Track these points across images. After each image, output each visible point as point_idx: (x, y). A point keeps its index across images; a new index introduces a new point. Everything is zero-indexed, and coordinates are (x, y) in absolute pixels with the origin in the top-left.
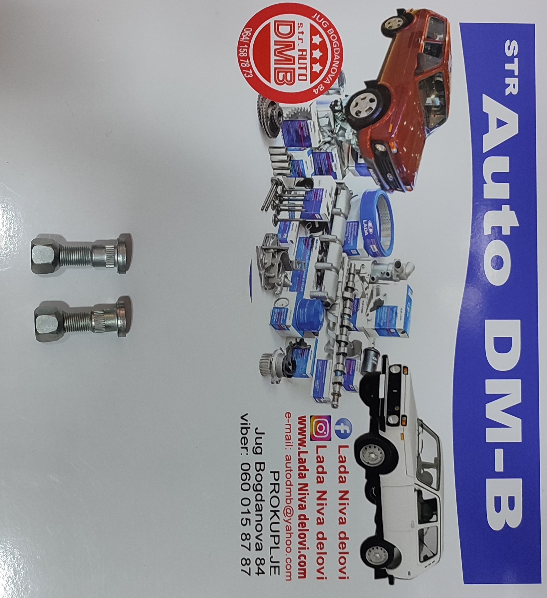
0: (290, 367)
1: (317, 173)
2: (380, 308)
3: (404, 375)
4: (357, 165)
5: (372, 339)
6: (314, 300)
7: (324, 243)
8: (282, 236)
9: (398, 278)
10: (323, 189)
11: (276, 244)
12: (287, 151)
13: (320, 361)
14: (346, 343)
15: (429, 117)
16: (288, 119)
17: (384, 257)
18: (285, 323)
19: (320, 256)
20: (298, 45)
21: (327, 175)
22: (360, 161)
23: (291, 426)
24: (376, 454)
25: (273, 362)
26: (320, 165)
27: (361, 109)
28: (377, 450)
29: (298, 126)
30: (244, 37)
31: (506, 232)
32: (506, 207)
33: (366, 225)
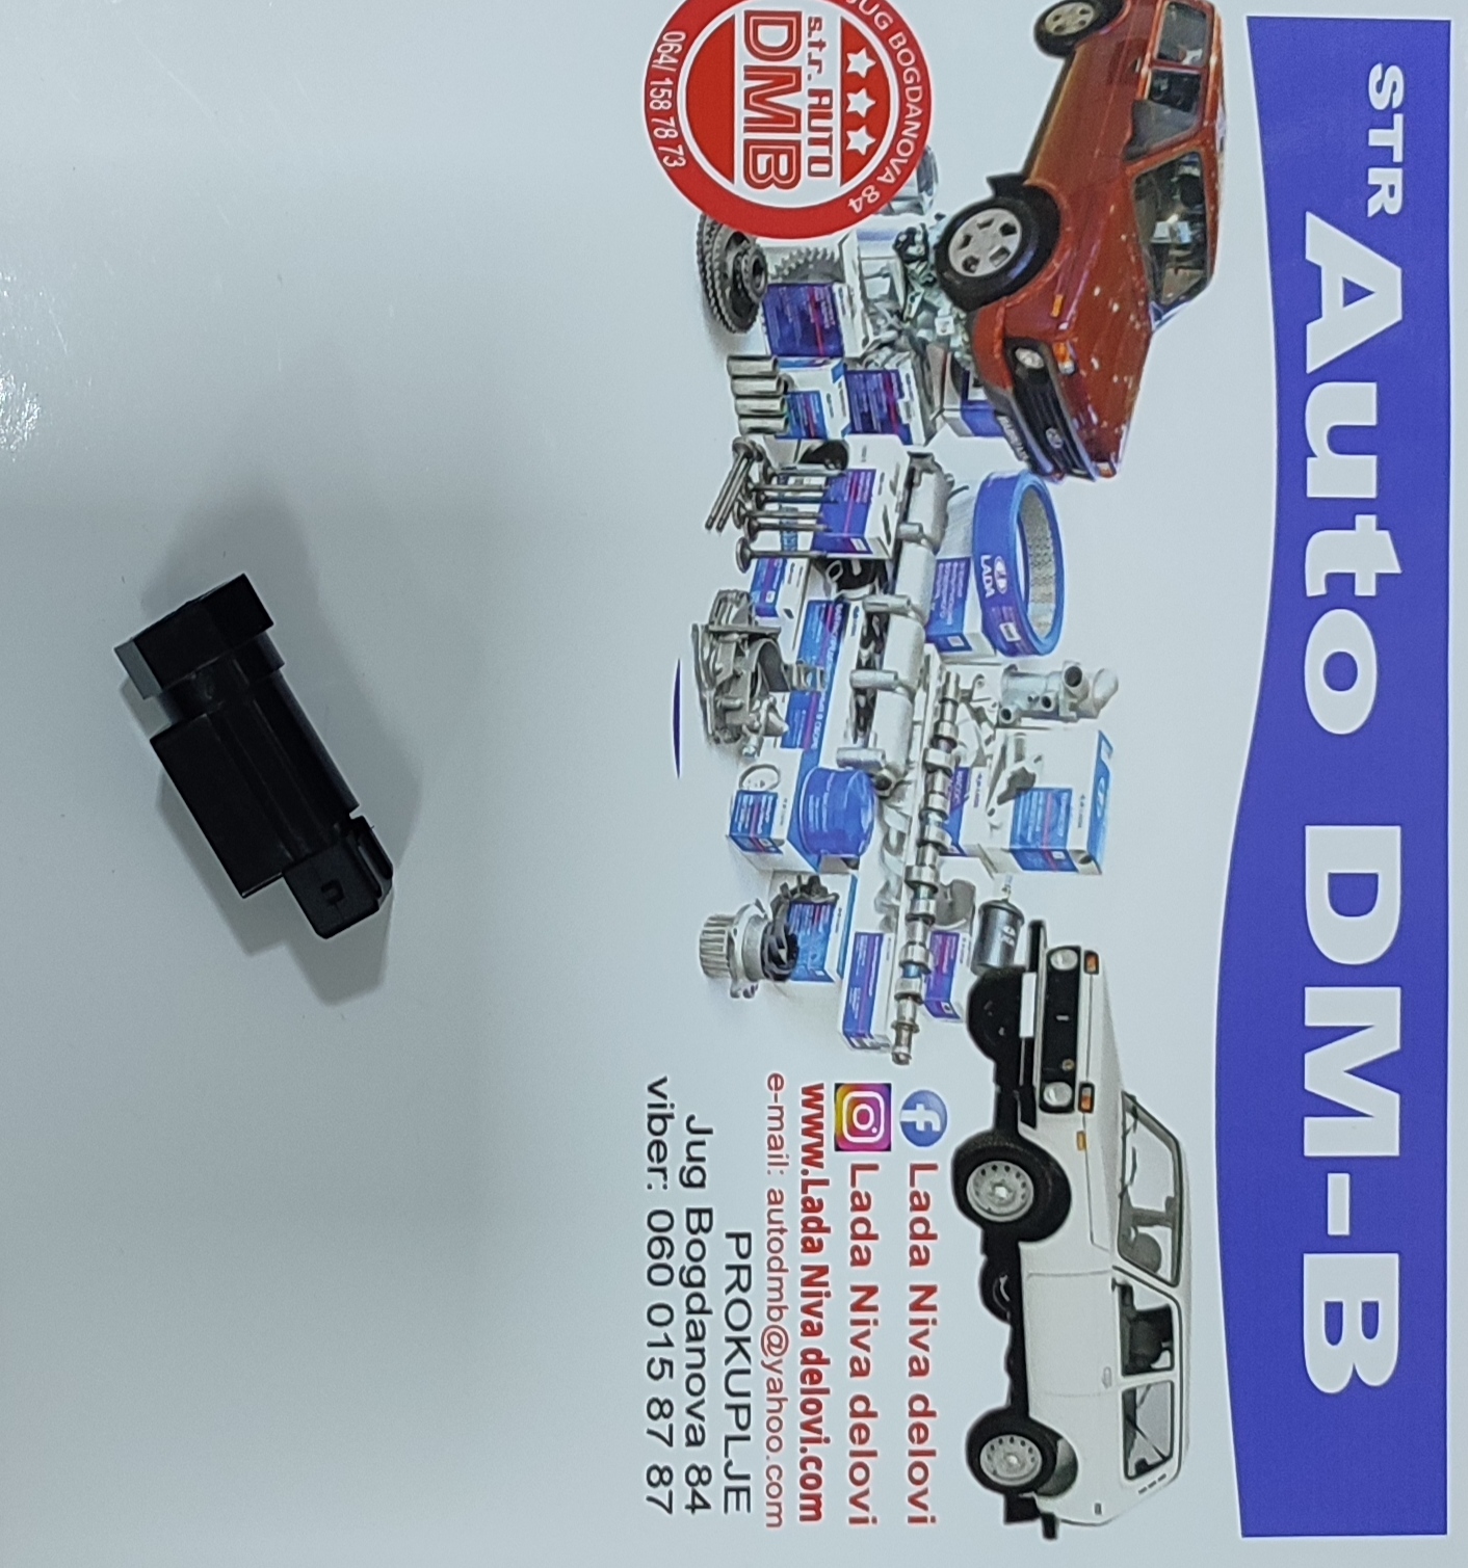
0: (783, 953)
1: (859, 427)
2: (1029, 794)
3: (1088, 976)
4: (965, 407)
5: (1001, 878)
6: (850, 771)
7: (876, 619)
8: (763, 597)
9: (1073, 714)
10: (873, 472)
11: (747, 620)
12: (777, 367)
13: (862, 937)
14: (934, 889)
15: (1160, 274)
16: (780, 280)
17: (1036, 657)
18: (769, 832)
19: (865, 653)
20: (809, 77)
21: (884, 432)
22: (976, 394)
23: (785, 1110)
24: (1011, 1187)
25: (735, 939)
26: (865, 405)
27: (977, 252)
28: (1014, 1175)
29: (808, 298)
30: (662, 57)
31: (1366, 588)
32: (1366, 522)
33: (988, 569)
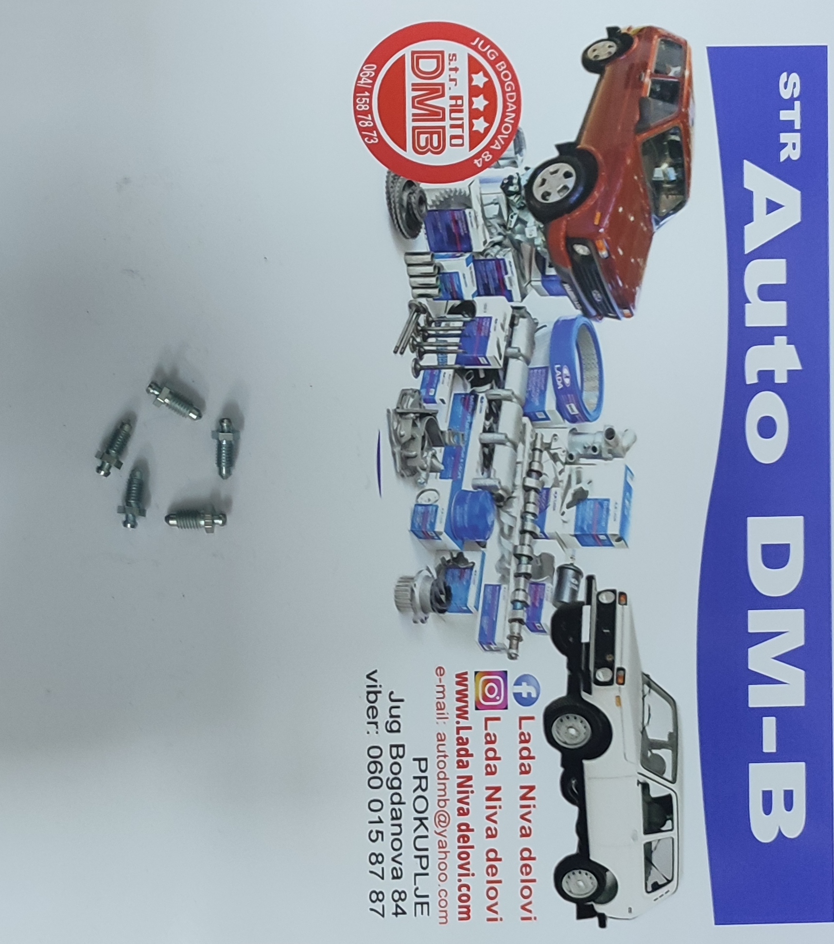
0: (443, 597)
1: (482, 292)
2: (584, 502)
3: (621, 606)
4: (544, 279)
5: (569, 551)
6: (480, 491)
7: (494, 403)
8: (428, 392)
9: (610, 456)
10: (491, 318)
11: (418, 405)
12: (434, 260)
13: (489, 587)
14: (530, 558)
15: (658, 199)
16: (434, 208)
17: (587, 423)
18: (434, 528)
19: (488, 423)
20: (450, 89)
21: (497, 295)
22: (551, 272)
23: (445, 687)
24: (578, 728)
25: (415, 589)
26: (485, 280)
27: (550, 189)
28: (579, 722)
29: (451, 219)
30: (363, 79)
31: (781, 378)
32: (781, 340)
33: (559, 373)
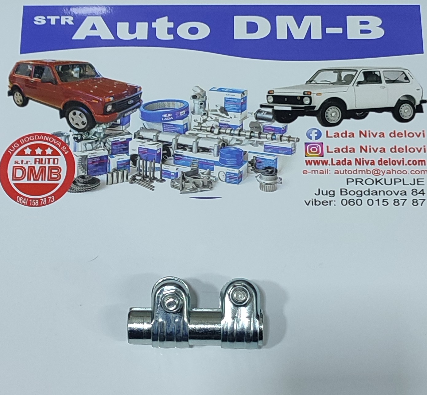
0: (270, 170)
1: (127, 151)
2: (226, 108)
3: (274, 93)
4: (122, 124)
5: (249, 115)
6: (220, 154)
7: (179, 147)
8: (173, 176)
9: (204, 97)
10: (139, 148)
11: (179, 180)
12: (110, 172)
13: (265, 150)
14: (252, 132)
15: (87, 75)
16: (86, 172)
17: (189, 106)
18: (237, 174)
20: (31, 164)
21: (128, 145)
22: (118, 122)
23: (313, 170)
24: (332, 112)
25: (266, 183)
26: (121, 150)
27: (80, 121)
28: (328, 111)
29: (92, 164)
30: (24, 202)
31: (171, 25)
32: (154, 25)
33: (166, 119)
